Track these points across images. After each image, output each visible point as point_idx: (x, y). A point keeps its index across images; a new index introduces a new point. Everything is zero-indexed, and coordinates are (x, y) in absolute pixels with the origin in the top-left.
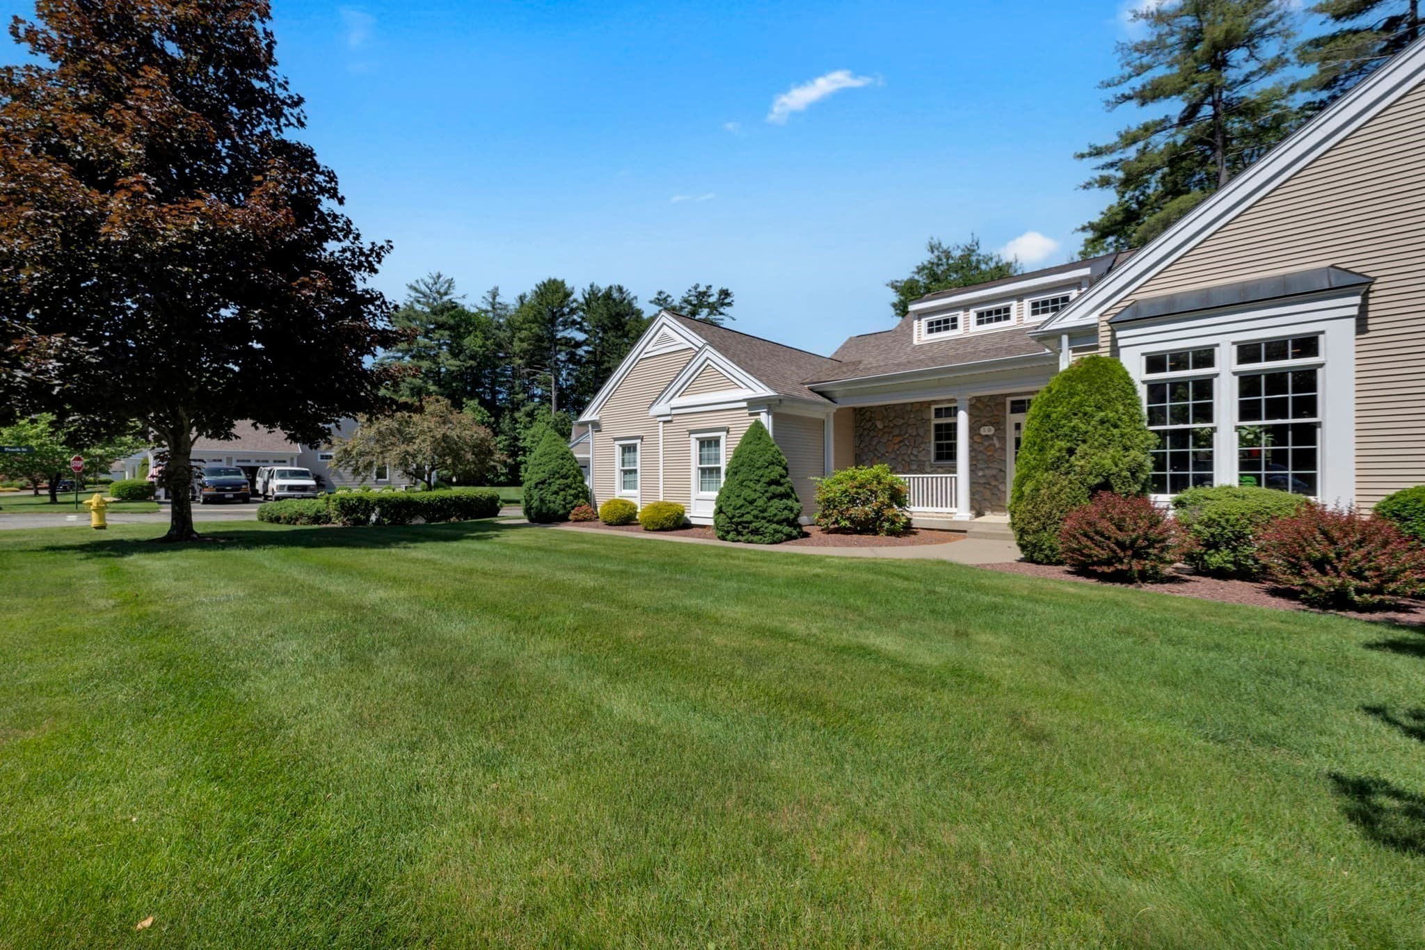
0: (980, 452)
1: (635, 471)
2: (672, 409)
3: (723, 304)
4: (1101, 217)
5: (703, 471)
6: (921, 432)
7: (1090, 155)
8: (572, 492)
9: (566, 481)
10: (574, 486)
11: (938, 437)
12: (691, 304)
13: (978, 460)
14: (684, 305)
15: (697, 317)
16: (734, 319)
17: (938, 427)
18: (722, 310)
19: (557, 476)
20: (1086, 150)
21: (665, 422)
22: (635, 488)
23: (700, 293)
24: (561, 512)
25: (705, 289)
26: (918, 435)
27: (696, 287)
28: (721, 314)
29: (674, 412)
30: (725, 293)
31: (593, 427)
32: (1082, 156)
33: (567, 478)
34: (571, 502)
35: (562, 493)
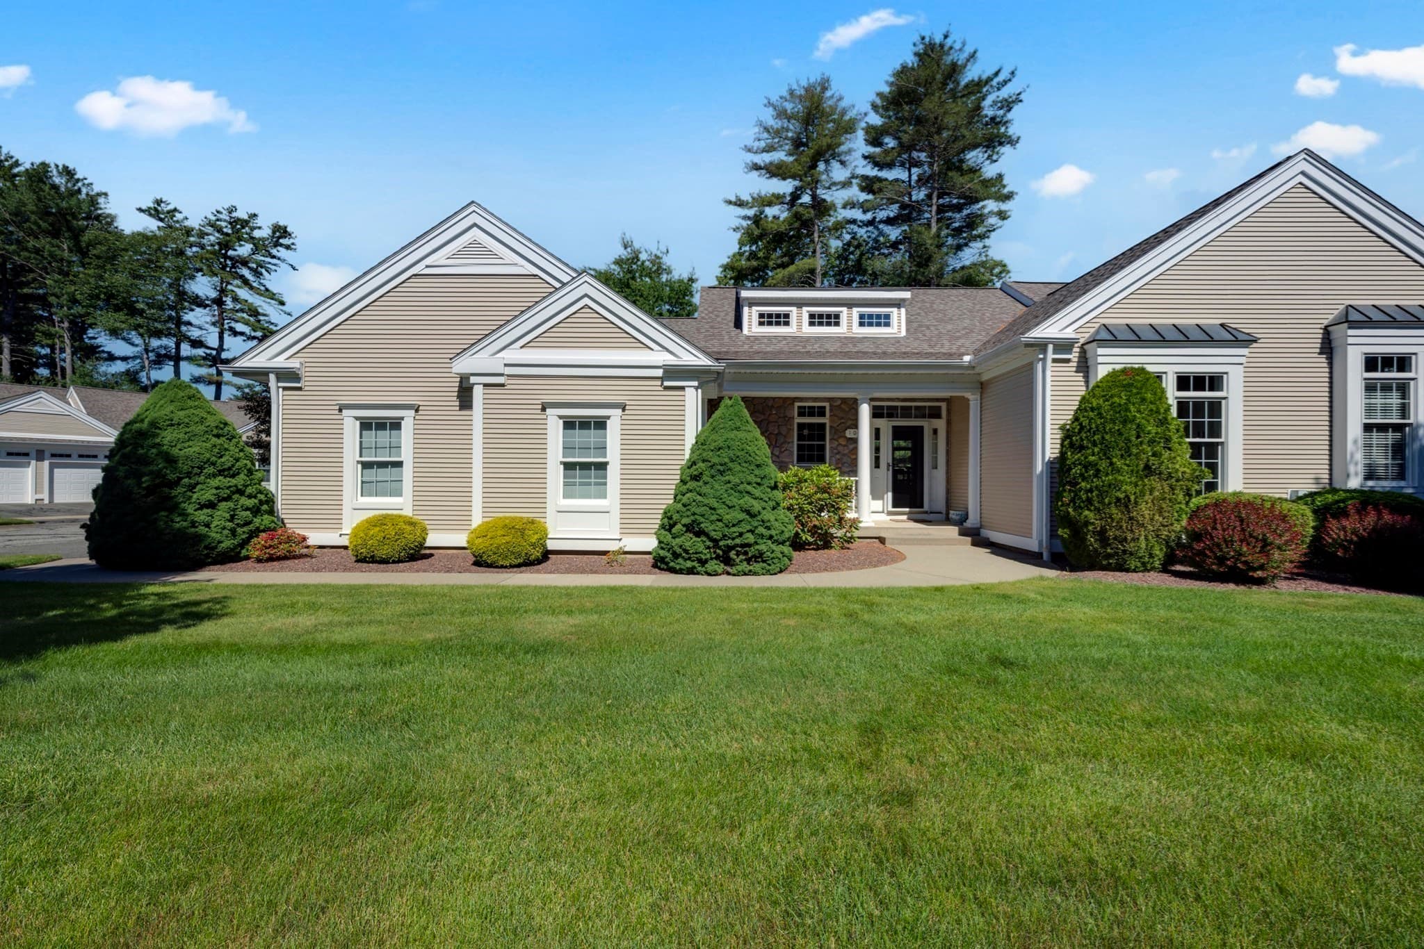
0: (844, 455)
1: (399, 464)
2: (506, 365)
3: (277, 244)
4: (729, 260)
5: (568, 466)
6: (784, 430)
7: (735, 204)
8: (244, 501)
9: (233, 482)
10: (249, 490)
11: (800, 437)
12: (220, 230)
13: (843, 464)
14: (209, 230)
15: (230, 253)
16: (294, 269)
17: (801, 426)
18: (274, 251)
19: (211, 470)
20: (733, 199)
21: (485, 385)
22: (399, 493)
23: (238, 220)
24: (227, 544)
25: (246, 217)
26: (779, 433)
27: (231, 210)
28: (274, 257)
29: (509, 371)
30: (281, 232)
31: (279, 379)
32: (730, 202)
33: (233, 476)
34: (247, 523)
35: (223, 505)
